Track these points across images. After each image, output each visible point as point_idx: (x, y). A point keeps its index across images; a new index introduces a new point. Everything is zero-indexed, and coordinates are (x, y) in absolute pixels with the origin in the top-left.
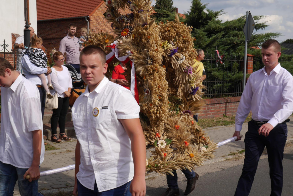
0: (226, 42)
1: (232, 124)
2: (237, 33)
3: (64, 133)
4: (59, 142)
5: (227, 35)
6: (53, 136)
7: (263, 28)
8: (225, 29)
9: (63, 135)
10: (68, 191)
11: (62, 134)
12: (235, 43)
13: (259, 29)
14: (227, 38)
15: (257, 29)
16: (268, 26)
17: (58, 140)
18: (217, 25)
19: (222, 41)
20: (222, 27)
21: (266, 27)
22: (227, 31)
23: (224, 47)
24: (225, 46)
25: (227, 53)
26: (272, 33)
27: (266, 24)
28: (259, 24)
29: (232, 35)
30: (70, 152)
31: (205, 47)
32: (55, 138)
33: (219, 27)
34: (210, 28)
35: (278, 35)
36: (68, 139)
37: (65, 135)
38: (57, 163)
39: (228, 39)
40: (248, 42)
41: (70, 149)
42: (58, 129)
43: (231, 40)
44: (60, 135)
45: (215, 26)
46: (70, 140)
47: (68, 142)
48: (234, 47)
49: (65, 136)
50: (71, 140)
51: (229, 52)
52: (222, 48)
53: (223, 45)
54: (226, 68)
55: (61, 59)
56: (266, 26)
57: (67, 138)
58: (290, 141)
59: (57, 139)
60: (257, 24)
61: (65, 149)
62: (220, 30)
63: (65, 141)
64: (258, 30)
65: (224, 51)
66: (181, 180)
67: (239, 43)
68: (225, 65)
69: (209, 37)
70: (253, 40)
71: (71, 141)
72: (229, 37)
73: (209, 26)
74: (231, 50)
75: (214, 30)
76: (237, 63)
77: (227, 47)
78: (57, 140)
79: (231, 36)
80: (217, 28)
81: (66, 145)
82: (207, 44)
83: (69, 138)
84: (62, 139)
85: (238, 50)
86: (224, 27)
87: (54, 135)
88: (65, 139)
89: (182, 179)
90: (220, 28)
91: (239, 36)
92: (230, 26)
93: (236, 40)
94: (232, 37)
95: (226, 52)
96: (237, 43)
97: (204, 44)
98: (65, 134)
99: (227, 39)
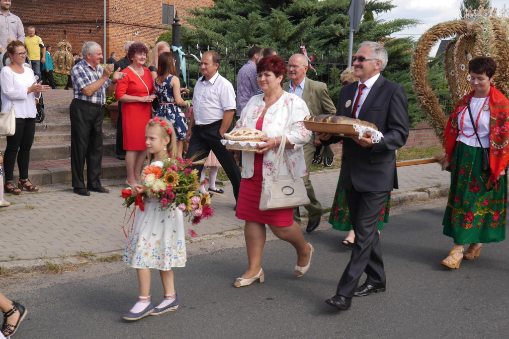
0: (322, 34)
1: (321, 170)
2: (342, 18)
3: (27, 180)
4: (17, 194)
5: (326, 21)
6: (8, 184)
7: (388, 11)
8: (324, 10)
9: (25, 182)
10: (12, 266)
11: (24, 180)
12: (338, 35)
13: (382, 11)
14: (324, 26)
15: (379, 11)
16: (396, 6)
17: (16, 190)
18: (309, 4)
19: (316, 32)
20: (318, 7)
21: (392, 9)
22: (326, 14)
23: (318, 42)
24: (319, 40)
25: (324, 52)
26: (406, 20)
27: (392, 4)
28: (381, 3)
29: (333, 22)
30: (32, 209)
31: (286, 40)
32: (10, 187)
33: (313, 7)
34: (297, 9)
35: (416, 23)
36: (33, 190)
37: (28, 182)
38: (6, 225)
39: (327, 28)
40: (354, 32)
41: (33, 205)
42: (16, 173)
43: (332, 30)
44: (20, 183)
45: (306, 6)
46: (37, 190)
47: (33, 194)
48: (336, 40)
49: (28, 184)
50: (39, 191)
51: (328, 49)
52: (314, 44)
53: (318, 39)
54: (318, 76)
55: (20, 52)
56: (393, 6)
57: (32, 187)
58: (409, 196)
59: (14, 189)
60: (378, 4)
61: (24, 205)
62: (314, 12)
63: (27, 192)
64: (379, 14)
65: (319, 48)
66: (207, 253)
67: (345, 36)
68: (317, 72)
69: (295, 23)
70: (368, 30)
71: (38, 193)
72: (329, 24)
73: (295, 4)
74: (331, 46)
75: (305, 12)
76: (338, 69)
77: (324, 41)
78: (13, 191)
79: (331, 23)
80: (309, 9)
81: (28, 199)
82: (290, 35)
83: (36, 188)
84: (24, 188)
85: (340, 46)
86: (322, 6)
87: (9, 181)
88: (29, 189)
89: (209, 252)
90: (315, 8)
91: (345, 23)
92: (331, 6)
93: (340, 30)
94: (332, 25)
95: (321, 50)
96: (341, 34)
97: (284, 36)
98: (29, 180)
99: (324, 28)
